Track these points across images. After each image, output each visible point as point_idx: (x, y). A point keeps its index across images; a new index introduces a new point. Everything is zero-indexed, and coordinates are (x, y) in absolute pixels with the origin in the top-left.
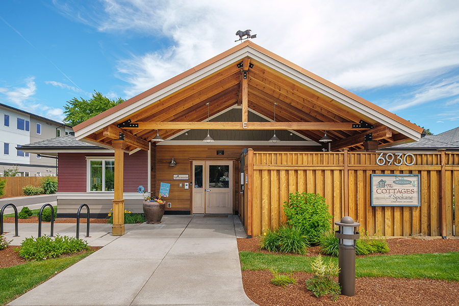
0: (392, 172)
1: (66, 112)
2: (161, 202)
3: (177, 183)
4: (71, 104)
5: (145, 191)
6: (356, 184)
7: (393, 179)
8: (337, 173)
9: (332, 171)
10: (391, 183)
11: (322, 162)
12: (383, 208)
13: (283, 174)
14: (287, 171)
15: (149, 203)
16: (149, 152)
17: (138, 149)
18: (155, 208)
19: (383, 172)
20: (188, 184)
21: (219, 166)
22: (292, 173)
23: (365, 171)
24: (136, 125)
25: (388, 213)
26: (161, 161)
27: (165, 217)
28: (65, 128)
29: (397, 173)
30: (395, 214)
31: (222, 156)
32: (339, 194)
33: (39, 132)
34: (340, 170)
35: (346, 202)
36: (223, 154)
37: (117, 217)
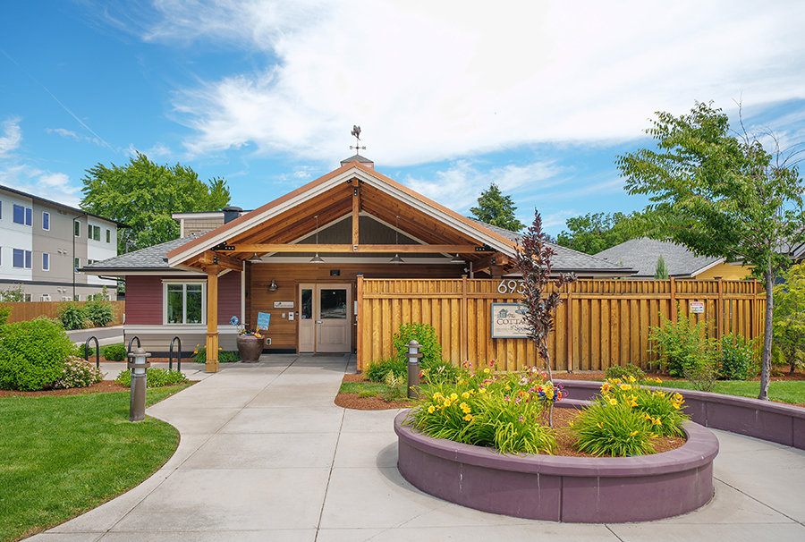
0: (515, 300)
1: (86, 189)
2: (260, 336)
3: (278, 313)
4: (92, 173)
5: (239, 323)
6: (476, 314)
7: (516, 308)
8: (454, 302)
9: (450, 300)
10: (513, 313)
11: (438, 289)
12: (505, 340)
13: (396, 303)
14: (400, 300)
15: (245, 337)
16: (243, 273)
17: (228, 270)
18: (252, 343)
19: (505, 300)
20: (293, 313)
21: (334, 290)
22: (405, 302)
23: (485, 300)
24: (232, 247)
25: (510, 346)
26: (258, 284)
27: (263, 357)
28: (86, 218)
29: (520, 302)
30: (518, 346)
31: (338, 277)
32: (457, 326)
33: (46, 227)
34: (459, 299)
35: (465, 334)
36: (339, 275)
37: (210, 351)
